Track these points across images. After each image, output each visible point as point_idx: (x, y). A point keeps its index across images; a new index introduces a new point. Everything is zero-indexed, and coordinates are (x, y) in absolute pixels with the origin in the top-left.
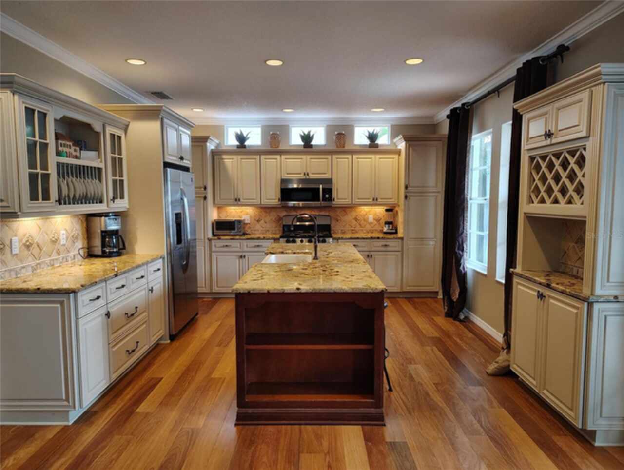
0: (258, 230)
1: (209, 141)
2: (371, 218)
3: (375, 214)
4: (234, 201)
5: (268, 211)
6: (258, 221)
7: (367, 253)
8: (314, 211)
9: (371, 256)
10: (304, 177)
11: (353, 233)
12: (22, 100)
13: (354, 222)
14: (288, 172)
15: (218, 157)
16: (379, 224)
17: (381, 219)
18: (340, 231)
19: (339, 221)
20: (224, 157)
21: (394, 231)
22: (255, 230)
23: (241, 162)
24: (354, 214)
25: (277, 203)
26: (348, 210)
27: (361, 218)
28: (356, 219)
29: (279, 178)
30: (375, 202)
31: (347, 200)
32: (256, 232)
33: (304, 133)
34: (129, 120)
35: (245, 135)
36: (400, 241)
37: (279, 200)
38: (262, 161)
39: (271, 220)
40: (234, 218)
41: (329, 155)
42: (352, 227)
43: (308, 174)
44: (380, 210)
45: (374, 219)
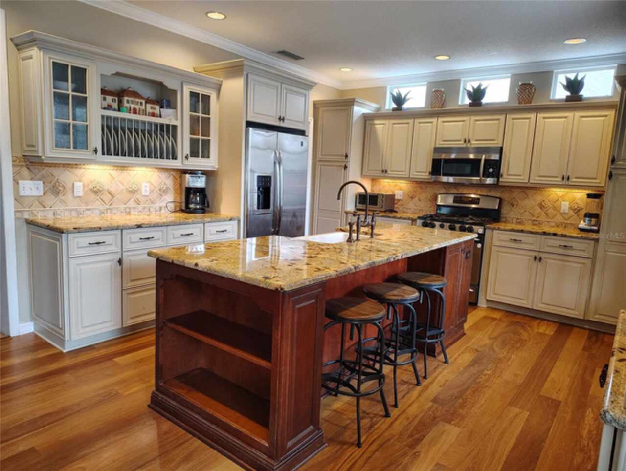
0: (410, 209)
1: (355, 103)
2: (565, 206)
3: (573, 201)
4: (381, 172)
5: (423, 186)
6: (412, 198)
7: (534, 254)
8: (481, 191)
9: (540, 259)
10: (464, 145)
11: (534, 225)
12: (48, 56)
13: (538, 210)
14: (444, 139)
15: (371, 122)
16: (578, 215)
17: (582, 209)
18: (514, 221)
19: (515, 206)
20: (376, 122)
21: (595, 228)
22: (407, 209)
23: (393, 127)
24: (539, 198)
25: (427, 177)
26: (529, 192)
27: (549, 204)
28: (541, 206)
29: (433, 146)
30: (566, 182)
31: (522, 178)
32: (408, 211)
33: (473, 88)
34: (221, 79)
35: (403, 96)
36: (593, 242)
37: (430, 173)
38: (415, 124)
39: (427, 198)
40: (386, 192)
41: (501, 114)
42: (533, 216)
43: (469, 141)
44: (579, 196)
45: (570, 208)
